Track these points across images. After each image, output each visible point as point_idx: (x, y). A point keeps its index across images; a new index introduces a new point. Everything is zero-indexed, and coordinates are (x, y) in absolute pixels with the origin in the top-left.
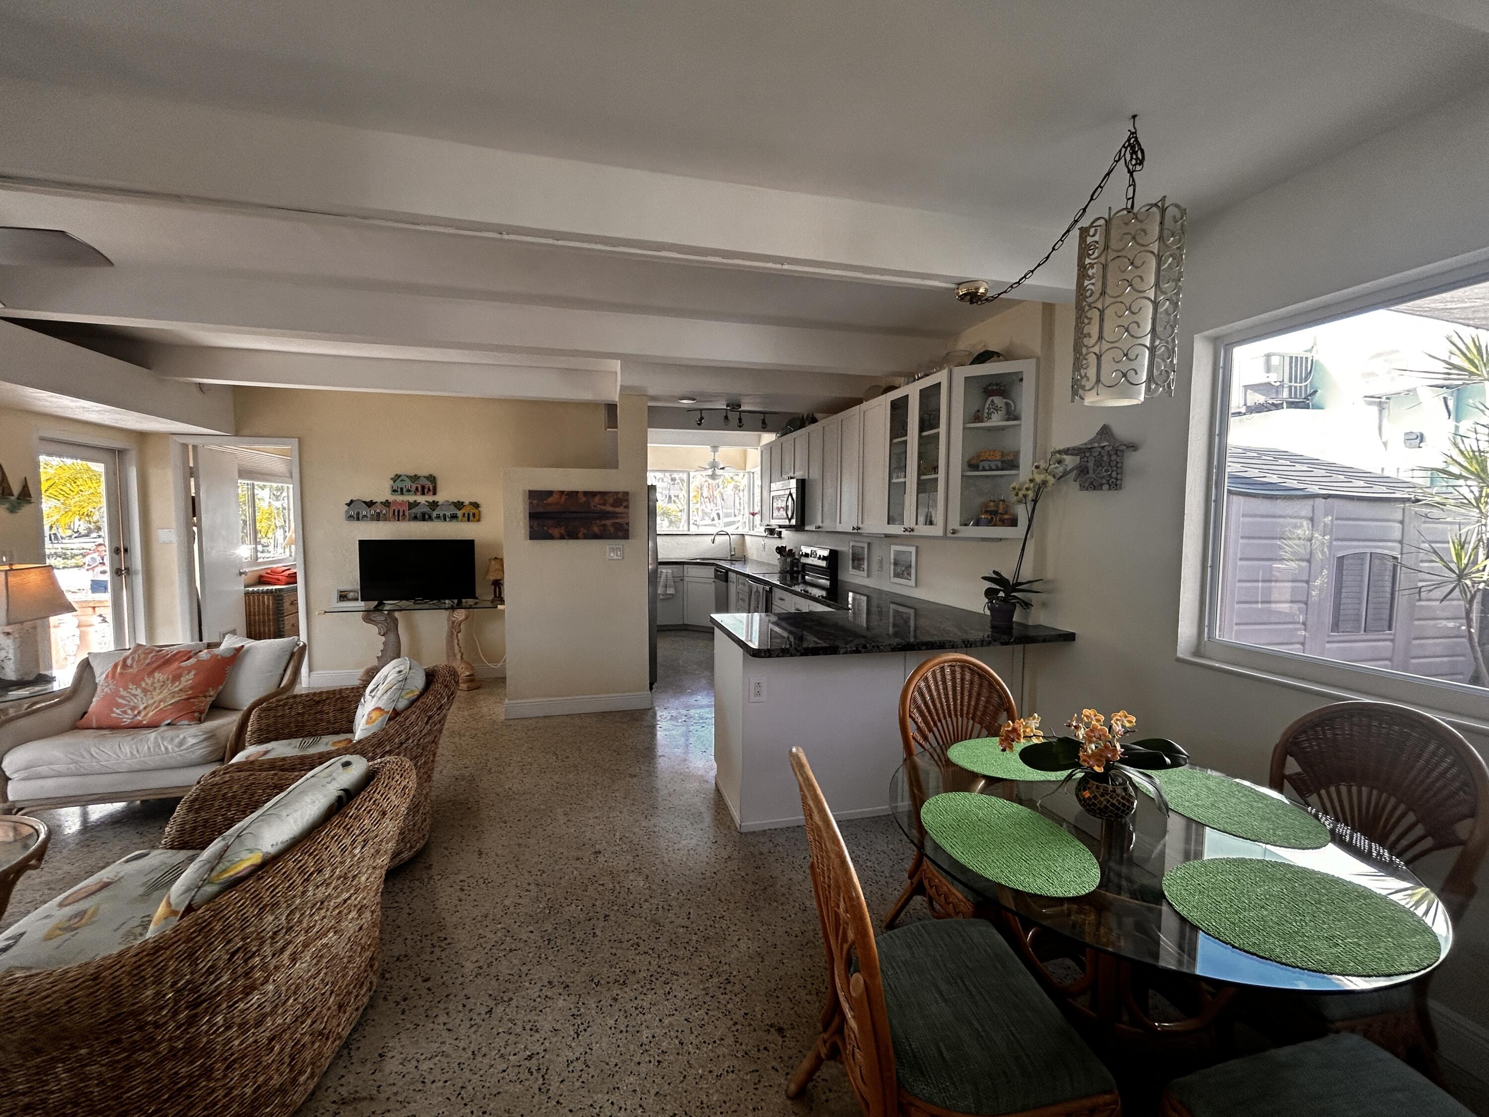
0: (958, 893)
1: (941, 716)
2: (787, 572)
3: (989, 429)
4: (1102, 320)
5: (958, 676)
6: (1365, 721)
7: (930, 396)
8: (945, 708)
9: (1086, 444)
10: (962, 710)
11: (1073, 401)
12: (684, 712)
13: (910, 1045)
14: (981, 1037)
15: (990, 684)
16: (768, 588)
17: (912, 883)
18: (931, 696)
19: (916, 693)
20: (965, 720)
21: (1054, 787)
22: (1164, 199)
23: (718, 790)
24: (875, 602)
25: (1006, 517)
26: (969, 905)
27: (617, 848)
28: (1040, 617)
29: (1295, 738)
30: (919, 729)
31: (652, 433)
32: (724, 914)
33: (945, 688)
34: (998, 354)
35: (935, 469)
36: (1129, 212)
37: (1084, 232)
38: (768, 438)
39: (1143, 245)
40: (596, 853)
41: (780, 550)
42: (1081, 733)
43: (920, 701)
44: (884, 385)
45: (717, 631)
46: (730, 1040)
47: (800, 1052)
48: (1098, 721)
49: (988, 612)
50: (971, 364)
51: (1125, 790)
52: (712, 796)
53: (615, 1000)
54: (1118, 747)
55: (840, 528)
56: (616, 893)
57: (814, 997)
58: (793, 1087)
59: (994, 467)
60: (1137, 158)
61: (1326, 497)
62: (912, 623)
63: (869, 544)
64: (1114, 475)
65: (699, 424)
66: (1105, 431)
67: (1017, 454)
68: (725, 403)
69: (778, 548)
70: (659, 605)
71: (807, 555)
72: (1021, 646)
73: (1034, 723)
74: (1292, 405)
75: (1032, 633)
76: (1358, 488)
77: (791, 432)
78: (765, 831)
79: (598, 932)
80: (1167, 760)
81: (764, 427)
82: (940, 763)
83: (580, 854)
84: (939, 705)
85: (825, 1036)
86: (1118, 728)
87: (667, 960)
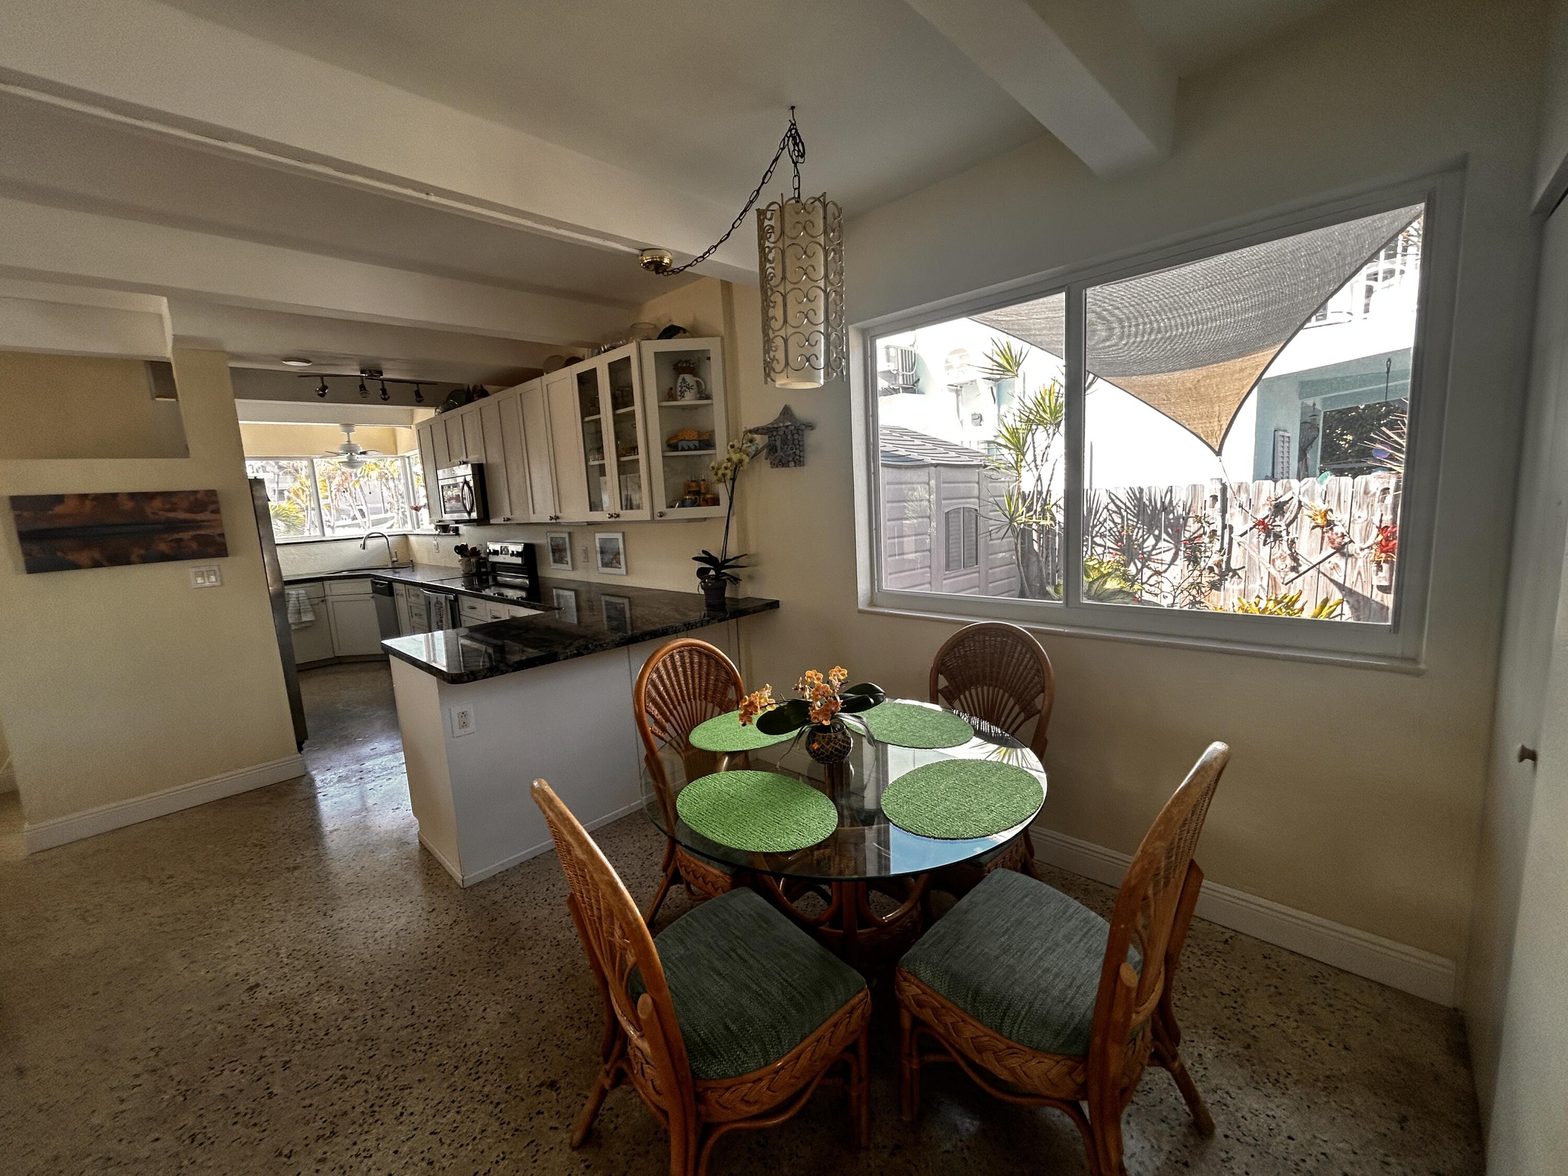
0: (714, 871)
1: (676, 703)
2: (473, 575)
3: (684, 408)
4: (785, 305)
5: (687, 661)
6: (981, 637)
7: (619, 369)
8: (679, 694)
9: (772, 424)
10: (694, 693)
11: (766, 383)
12: (355, 767)
13: (699, 1035)
14: (760, 995)
15: (717, 662)
16: (452, 597)
17: (667, 876)
18: (664, 686)
19: (649, 686)
20: (698, 702)
21: (789, 746)
22: (824, 195)
23: (424, 849)
24: (584, 596)
25: (709, 496)
26: (727, 878)
27: (286, 970)
28: (748, 590)
29: (943, 660)
30: (657, 722)
31: (241, 404)
32: (459, 989)
33: (677, 675)
34: (684, 331)
35: (634, 449)
36: (797, 202)
37: (761, 213)
38: (424, 414)
39: (813, 237)
40: (251, 988)
41: (461, 550)
42: (807, 693)
43: (654, 694)
44: (566, 356)
45: (393, 659)
46: (495, 1125)
47: (579, 1095)
48: (818, 679)
49: (702, 592)
50: (659, 338)
51: (844, 733)
52: (417, 858)
53: (322, 1160)
54: (838, 698)
55: (534, 519)
56: (296, 1028)
57: (584, 1031)
58: (578, 1136)
59: (693, 447)
60: (799, 151)
61: (936, 465)
62: (628, 615)
63: (570, 534)
64: (798, 452)
65: (322, 395)
66: (786, 411)
67: (712, 433)
68: (357, 367)
69: (457, 548)
70: (295, 639)
71: (496, 553)
72: (734, 620)
73: (767, 693)
74: (906, 390)
75: (742, 606)
76: (951, 458)
77: (455, 407)
78: (494, 876)
79: (277, 1089)
80: (872, 700)
81: (420, 400)
82: (679, 750)
83: (222, 1000)
84: (672, 694)
85: (607, 1067)
86: (836, 683)
87: (391, 1078)
